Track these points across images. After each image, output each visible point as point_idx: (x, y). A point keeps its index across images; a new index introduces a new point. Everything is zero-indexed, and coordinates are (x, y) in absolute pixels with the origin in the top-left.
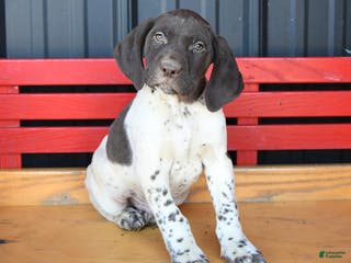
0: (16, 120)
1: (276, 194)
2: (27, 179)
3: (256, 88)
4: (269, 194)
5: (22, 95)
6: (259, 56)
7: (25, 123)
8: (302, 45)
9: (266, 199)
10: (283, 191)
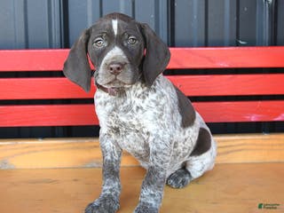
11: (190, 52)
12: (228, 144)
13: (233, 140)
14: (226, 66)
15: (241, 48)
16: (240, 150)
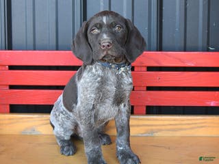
0: (7, 85)
1: (157, 132)
2: (12, 119)
3: (145, 69)
4: (152, 132)
5: (10, 71)
6: (157, 51)
7: (12, 87)
8: (183, 45)
9: (150, 135)
10: (160, 130)
11: (167, 55)
12: (194, 122)
13: (197, 120)
14: (192, 65)
15: (211, 53)
16: (202, 127)
